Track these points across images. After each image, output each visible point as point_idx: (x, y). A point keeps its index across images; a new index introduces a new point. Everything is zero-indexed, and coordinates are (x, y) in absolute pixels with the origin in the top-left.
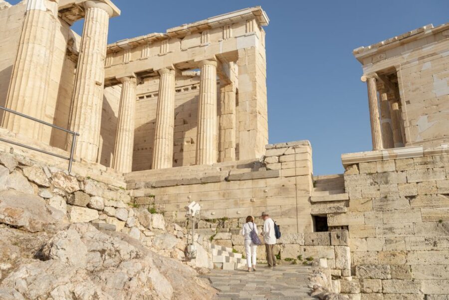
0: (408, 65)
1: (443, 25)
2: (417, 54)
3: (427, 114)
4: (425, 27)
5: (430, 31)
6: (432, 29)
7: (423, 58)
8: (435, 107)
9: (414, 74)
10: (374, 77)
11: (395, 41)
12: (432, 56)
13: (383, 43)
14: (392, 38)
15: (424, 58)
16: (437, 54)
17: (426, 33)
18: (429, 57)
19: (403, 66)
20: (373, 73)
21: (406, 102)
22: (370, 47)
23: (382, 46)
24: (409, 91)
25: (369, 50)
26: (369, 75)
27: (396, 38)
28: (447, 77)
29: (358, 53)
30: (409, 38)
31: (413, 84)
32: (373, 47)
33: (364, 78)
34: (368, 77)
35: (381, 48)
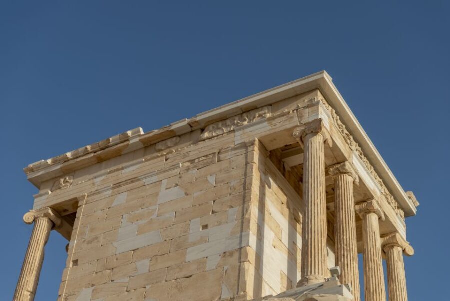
0: (97, 197)
1: (156, 131)
2: (114, 178)
3: (93, 286)
4: (130, 133)
5: (137, 140)
6: (140, 135)
7: (118, 185)
8: (108, 271)
9: (100, 211)
10: (46, 215)
11: (87, 153)
12: (133, 182)
13: (69, 154)
14: (83, 148)
15: (120, 186)
16: (139, 180)
17: (132, 142)
18: (127, 184)
19: (90, 198)
20: (46, 208)
21: (73, 261)
22: (50, 161)
23: (67, 160)
24: (84, 242)
25: (49, 166)
26: (40, 210)
27: (89, 147)
28: (141, 219)
29: (32, 170)
30: (107, 150)
31: (92, 230)
32: (55, 162)
33: (28, 217)
34: (36, 215)
35: (67, 164)
